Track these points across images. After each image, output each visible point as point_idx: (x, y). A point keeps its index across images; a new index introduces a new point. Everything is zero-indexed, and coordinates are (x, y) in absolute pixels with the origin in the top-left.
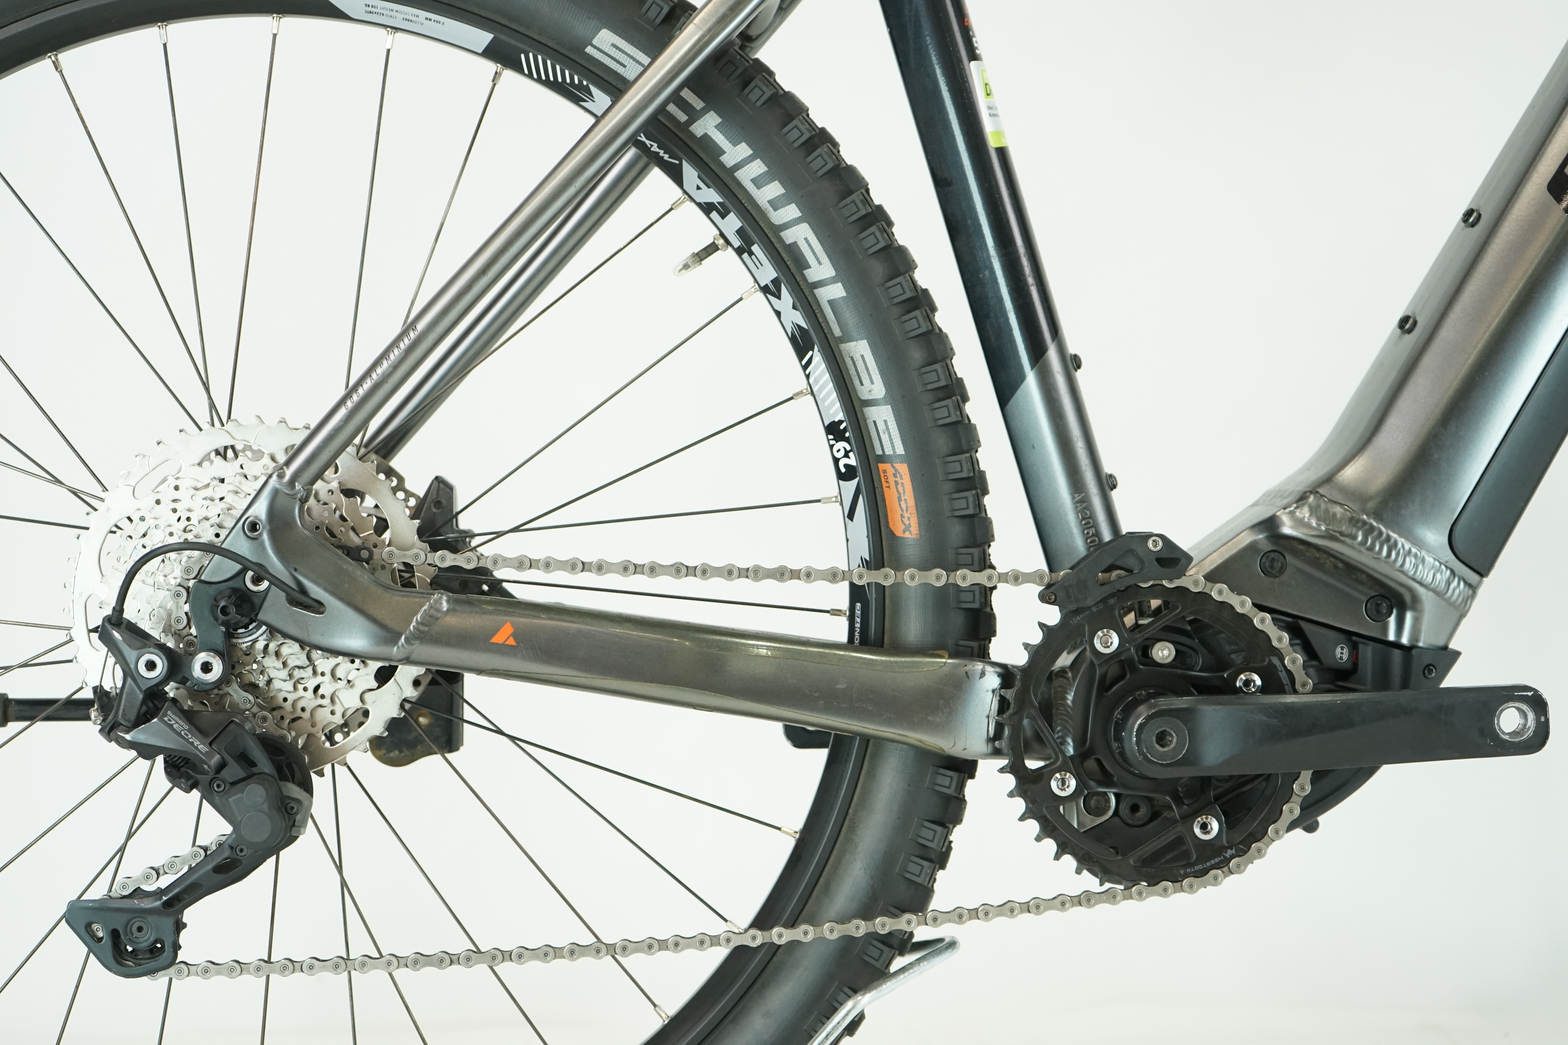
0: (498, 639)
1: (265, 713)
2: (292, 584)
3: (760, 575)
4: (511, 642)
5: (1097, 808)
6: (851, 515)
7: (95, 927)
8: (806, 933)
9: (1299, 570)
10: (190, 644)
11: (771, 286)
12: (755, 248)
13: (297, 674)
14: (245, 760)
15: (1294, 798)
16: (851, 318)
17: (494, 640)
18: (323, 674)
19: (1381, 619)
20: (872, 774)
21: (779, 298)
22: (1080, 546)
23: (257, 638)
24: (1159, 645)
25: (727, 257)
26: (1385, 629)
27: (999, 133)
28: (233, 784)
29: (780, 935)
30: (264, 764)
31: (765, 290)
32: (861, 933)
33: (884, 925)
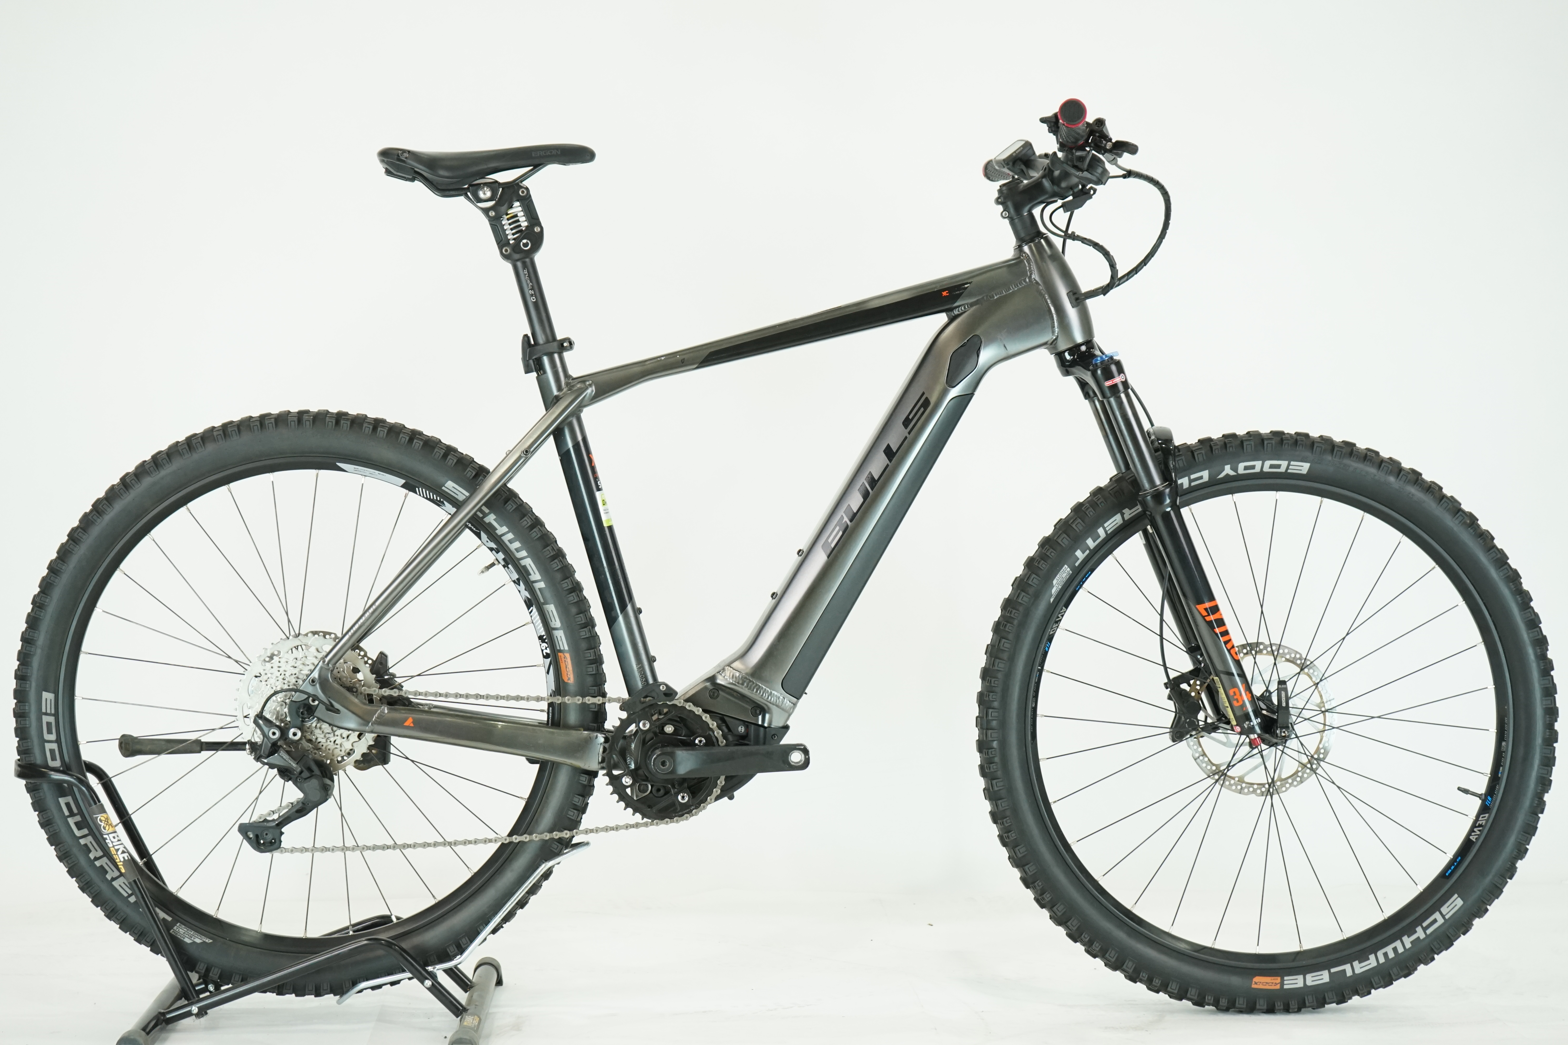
0: (406, 724)
1: (316, 751)
2: (328, 703)
3: (509, 699)
4: (412, 725)
5: (643, 790)
6: (548, 672)
7: (249, 833)
8: (526, 838)
9: (724, 697)
10: (286, 724)
11: (516, 581)
12: (510, 566)
13: (327, 735)
14: (310, 770)
15: (718, 786)
16: (548, 595)
17: (405, 724)
18: (337, 736)
19: (756, 716)
20: (555, 777)
21: (519, 585)
22: (640, 685)
23: (314, 723)
24: (667, 726)
25: (499, 568)
26: (758, 720)
27: (609, 520)
28: (305, 779)
29: (516, 839)
30: (317, 771)
31: (514, 582)
32: (547, 838)
33: (556, 835)
